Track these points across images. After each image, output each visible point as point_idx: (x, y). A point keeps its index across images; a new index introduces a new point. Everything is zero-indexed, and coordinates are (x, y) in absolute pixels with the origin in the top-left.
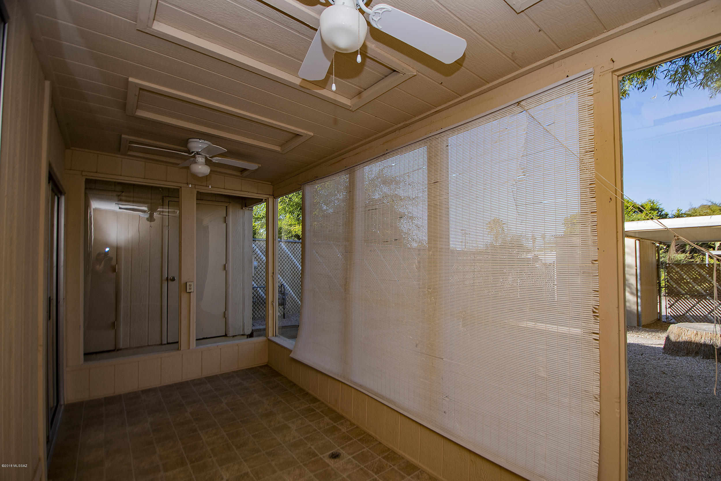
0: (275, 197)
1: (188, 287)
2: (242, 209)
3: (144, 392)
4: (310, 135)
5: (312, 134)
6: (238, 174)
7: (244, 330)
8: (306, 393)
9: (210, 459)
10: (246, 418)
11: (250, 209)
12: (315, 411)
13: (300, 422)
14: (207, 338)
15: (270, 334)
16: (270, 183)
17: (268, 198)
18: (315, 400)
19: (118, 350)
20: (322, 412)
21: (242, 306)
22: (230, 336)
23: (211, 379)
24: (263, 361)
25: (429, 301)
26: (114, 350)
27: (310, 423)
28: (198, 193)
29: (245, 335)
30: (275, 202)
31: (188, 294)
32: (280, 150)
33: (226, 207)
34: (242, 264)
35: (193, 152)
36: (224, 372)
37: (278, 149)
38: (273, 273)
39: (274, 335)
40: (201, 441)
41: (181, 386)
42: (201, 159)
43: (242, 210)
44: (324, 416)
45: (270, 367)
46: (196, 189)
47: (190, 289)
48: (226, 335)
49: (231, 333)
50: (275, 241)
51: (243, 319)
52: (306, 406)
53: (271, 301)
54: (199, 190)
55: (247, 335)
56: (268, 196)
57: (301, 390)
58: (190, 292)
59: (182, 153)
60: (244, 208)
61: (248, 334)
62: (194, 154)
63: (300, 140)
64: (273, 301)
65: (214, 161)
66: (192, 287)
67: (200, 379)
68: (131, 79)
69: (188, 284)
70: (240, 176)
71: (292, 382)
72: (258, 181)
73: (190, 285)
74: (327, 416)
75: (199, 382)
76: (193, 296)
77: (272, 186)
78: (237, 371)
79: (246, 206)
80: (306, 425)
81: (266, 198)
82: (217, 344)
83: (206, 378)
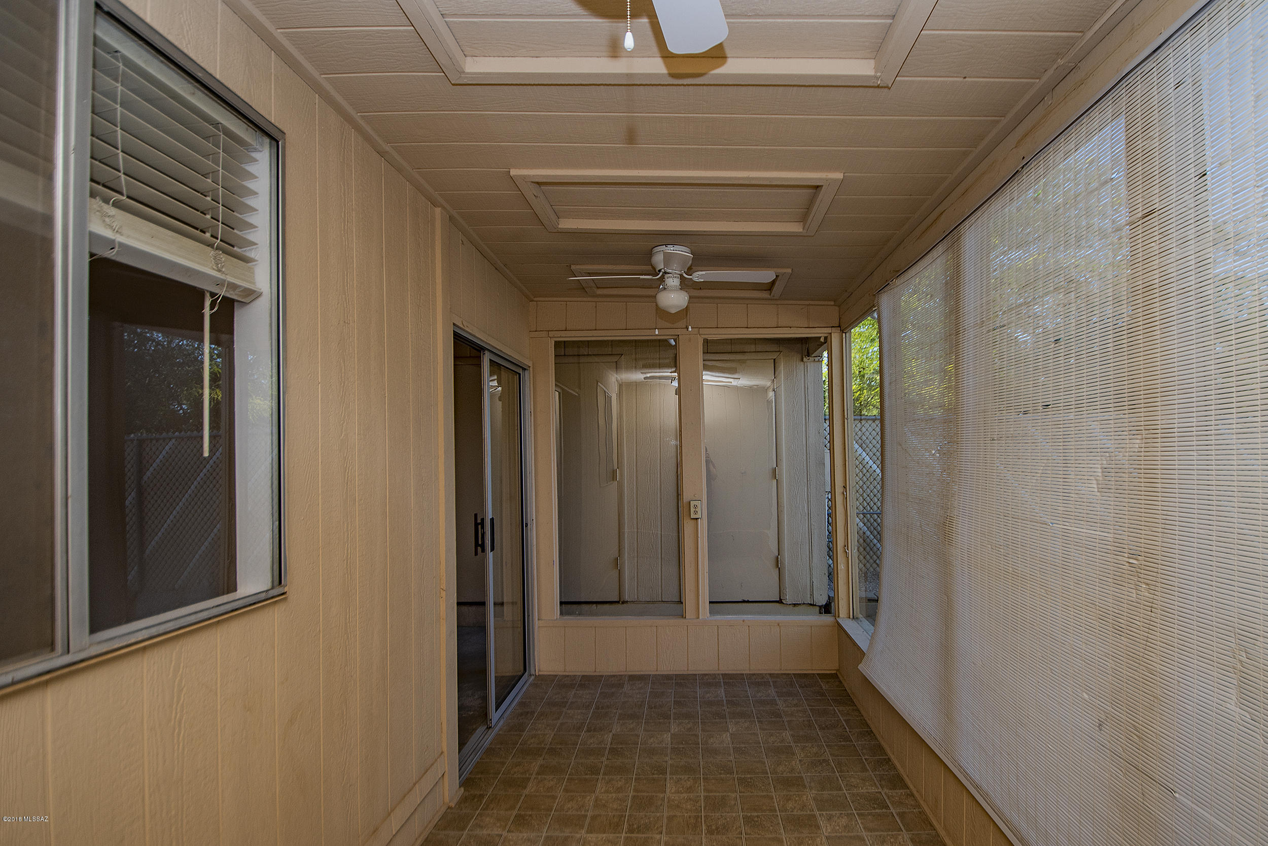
0: (844, 327)
1: (692, 510)
2: (802, 360)
3: (633, 678)
4: (835, 180)
5: (839, 176)
6: (765, 295)
7: (812, 595)
8: (885, 759)
9: (658, 837)
10: (749, 776)
11: (817, 359)
12: (887, 807)
13: (844, 821)
14: (748, 602)
15: (843, 613)
16: (832, 303)
17: (831, 333)
18: (897, 782)
19: (623, 603)
20: (902, 815)
21: (807, 547)
22: (789, 603)
23: (731, 680)
24: (829, 666)
25: (1134, 595)
26: (618, 602)
27: (864, 834)
28: (706, 342)
29: (815, 605)
30: (844, 340)
31: (693, 521)
32: (801, 230)
33: (774, 360)
34: (805, 468)
35: (660, 271)
36: (756, 672)
37: (795, 228)
38: (845, 487)
39: (851, 617)
40: (662, 795)
41: (682, 681)
42: (673, 282)
43: (802, 363)
44: (902, 827)
45: (840, 682)
46: (702, 336)
47: (696, 512)
48: (780, 602)
49: (789, 599)
50: (846, 421)
51: (811, 574)
52: (873, 790)
53: (843, 544)
54: (706, 337)
55: (820, 607)
56: (829, 330)
57: (878, 749)
58: (697, 519)
59: (641, 277)
60: (805, 359)
61: (820, 604)
62: (661, 273)
63: (825, 198)
64: (846, 546)
65: (696, 279)
66: (699, 510)
67: (714, 676)
68: (514, 172)
69: (692, 503)
70: (769, 299)
71: (868, 726)
72: (807, 302)
73: (696, 506)
74: (907, 830)
75: (708, 681)
76: (703, 525)
77: (837, 308)
78: (778, 675)
79: (808, 355)
80: (852, 834)
81: (826, 335)
82: (745, 617)
83: (724, 675)
